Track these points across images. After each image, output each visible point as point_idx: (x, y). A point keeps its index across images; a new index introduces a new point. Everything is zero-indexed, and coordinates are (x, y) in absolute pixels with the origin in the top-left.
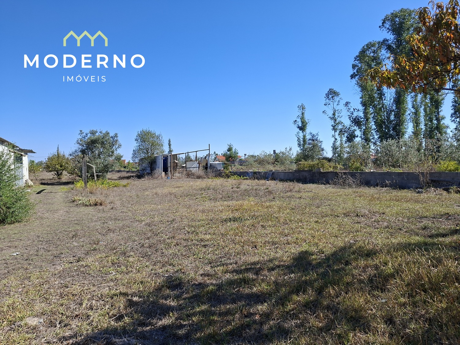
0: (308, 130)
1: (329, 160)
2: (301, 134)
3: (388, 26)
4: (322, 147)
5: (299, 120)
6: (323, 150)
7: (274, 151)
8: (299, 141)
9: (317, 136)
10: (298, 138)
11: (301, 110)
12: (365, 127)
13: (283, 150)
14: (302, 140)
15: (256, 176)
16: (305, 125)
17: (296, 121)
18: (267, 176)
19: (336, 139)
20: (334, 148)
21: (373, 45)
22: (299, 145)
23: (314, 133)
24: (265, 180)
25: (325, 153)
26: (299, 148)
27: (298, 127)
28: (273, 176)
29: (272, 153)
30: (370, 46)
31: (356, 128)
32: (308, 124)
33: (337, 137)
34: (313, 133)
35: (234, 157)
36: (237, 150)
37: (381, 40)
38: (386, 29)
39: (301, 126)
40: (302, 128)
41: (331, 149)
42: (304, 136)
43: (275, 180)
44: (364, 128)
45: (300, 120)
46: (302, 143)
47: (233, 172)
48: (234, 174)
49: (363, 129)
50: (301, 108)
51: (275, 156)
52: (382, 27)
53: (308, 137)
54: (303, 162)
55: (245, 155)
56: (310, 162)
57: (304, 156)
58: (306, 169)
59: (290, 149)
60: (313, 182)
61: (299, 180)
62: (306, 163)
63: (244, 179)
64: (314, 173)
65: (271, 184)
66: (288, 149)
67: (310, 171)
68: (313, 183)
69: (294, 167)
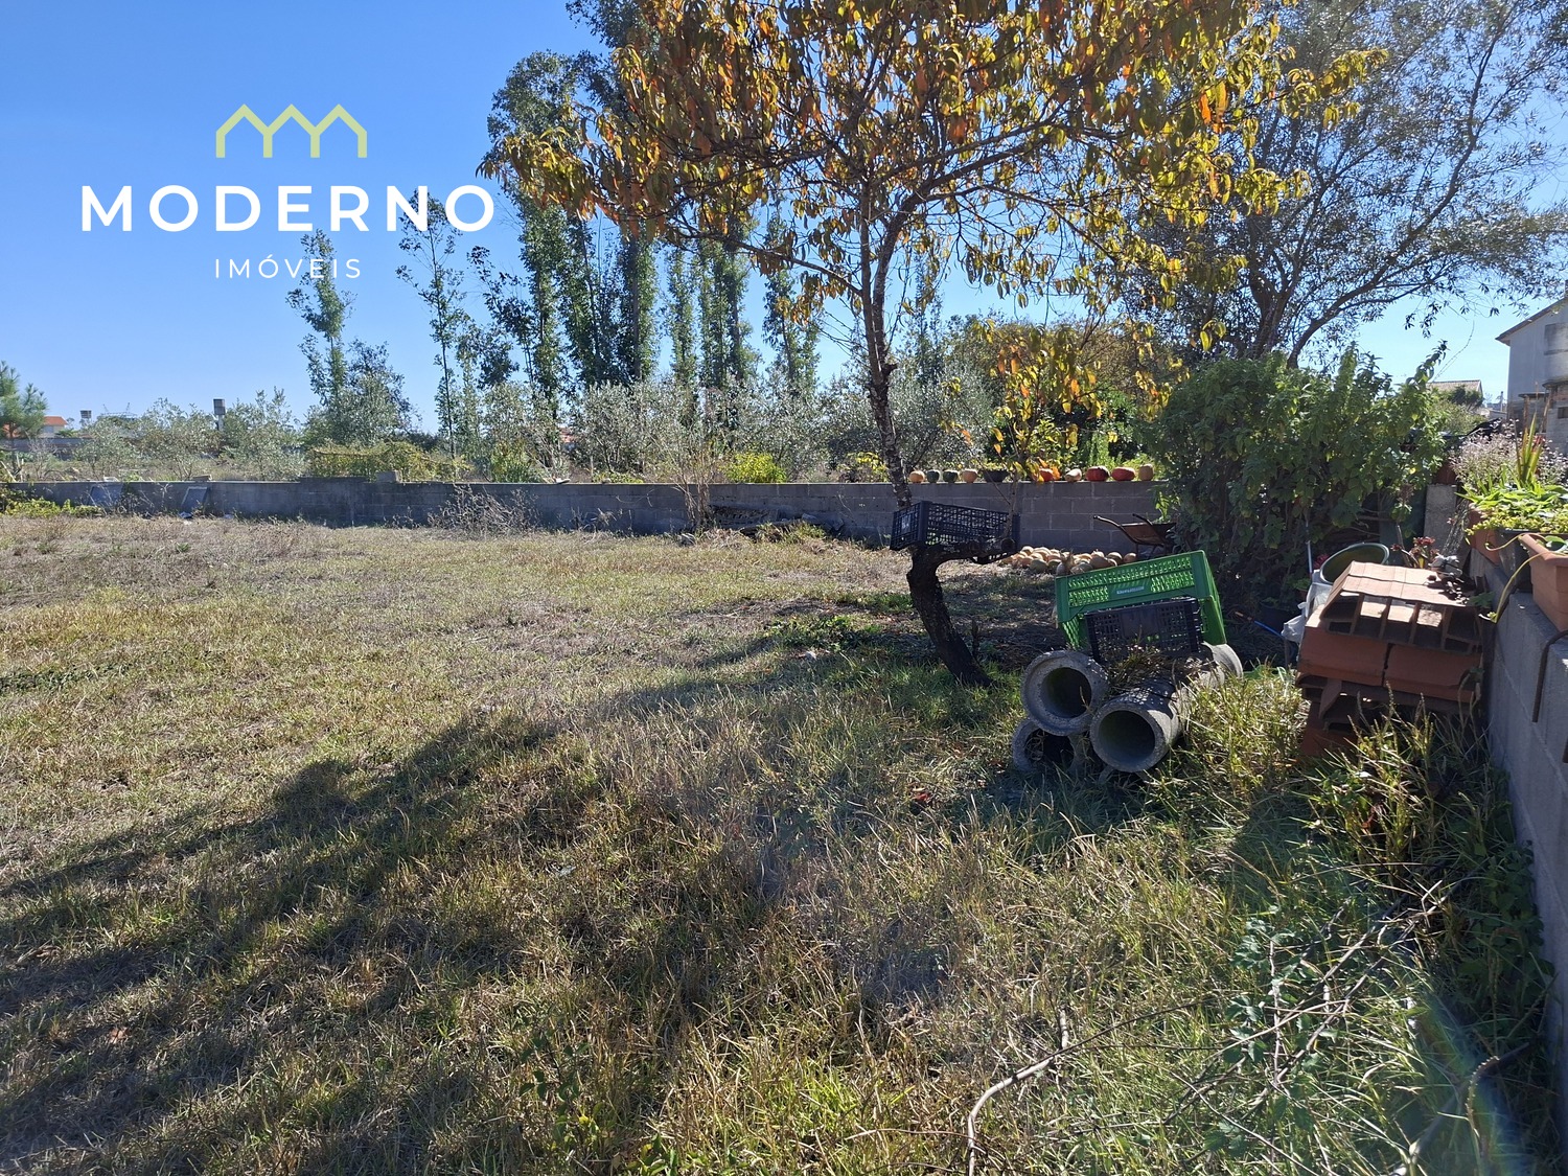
0: (348, 332)
1: (428, 444)
2: (322, 345)
3: (592, 13)
4: (403, 396)
5: (310, 291)
6: (405, 406)
7: (218, 404)
8: (315, 371)
9: (380, 357)
10: (310, 358)
11: (317, 253)
12: (541, 338)
13: (250, 400)
14: (326, 366)
15: (136, 499)
16: (336, 312)
17: (297, 292)
18: (181, 501)
19: (448, 372)
20: (446, 403)
21: (548, 67)
22: (318, 385)
23: (371, 343)
24: (175, 515)
25: (414, 421)
26: (318, 397)
27: (309, 318)
28: (212, 501)
29: (210, 409)
30: (538, 65)
31: (511, 338)
32: (347, 309)
33: (452, 363)
34: (367, 345)
35: (28, 423)
36: (37, 393)
37: (573, 53)
38: (588, 20)
39: (319, 313)
40: (326, 322)
41: (435, 405)
42: (335, 354)
43: (217, 515)
44: (537, 341)
45: (316, 292)
46: (328, 376)
47: (23, 486)
48: (29, 492)
49: (532, 345)
50: (317, 246)
51: (221, 423)
52: (575, 8)
53: (350, 357)
54: (329, 448)
55: (86, 414)
56: (356, 449)
57: (337, 426)
58: (345, 474)
59: (279, 398)
60: (369, 519)
61: (315, 516)
62: (341, 450)
63: (81, 515)
64: (373, 488)
65: (202, 531)
66: (269, 398)
67: (356, 481)
68: (371, 525)
69: (298, 466)
